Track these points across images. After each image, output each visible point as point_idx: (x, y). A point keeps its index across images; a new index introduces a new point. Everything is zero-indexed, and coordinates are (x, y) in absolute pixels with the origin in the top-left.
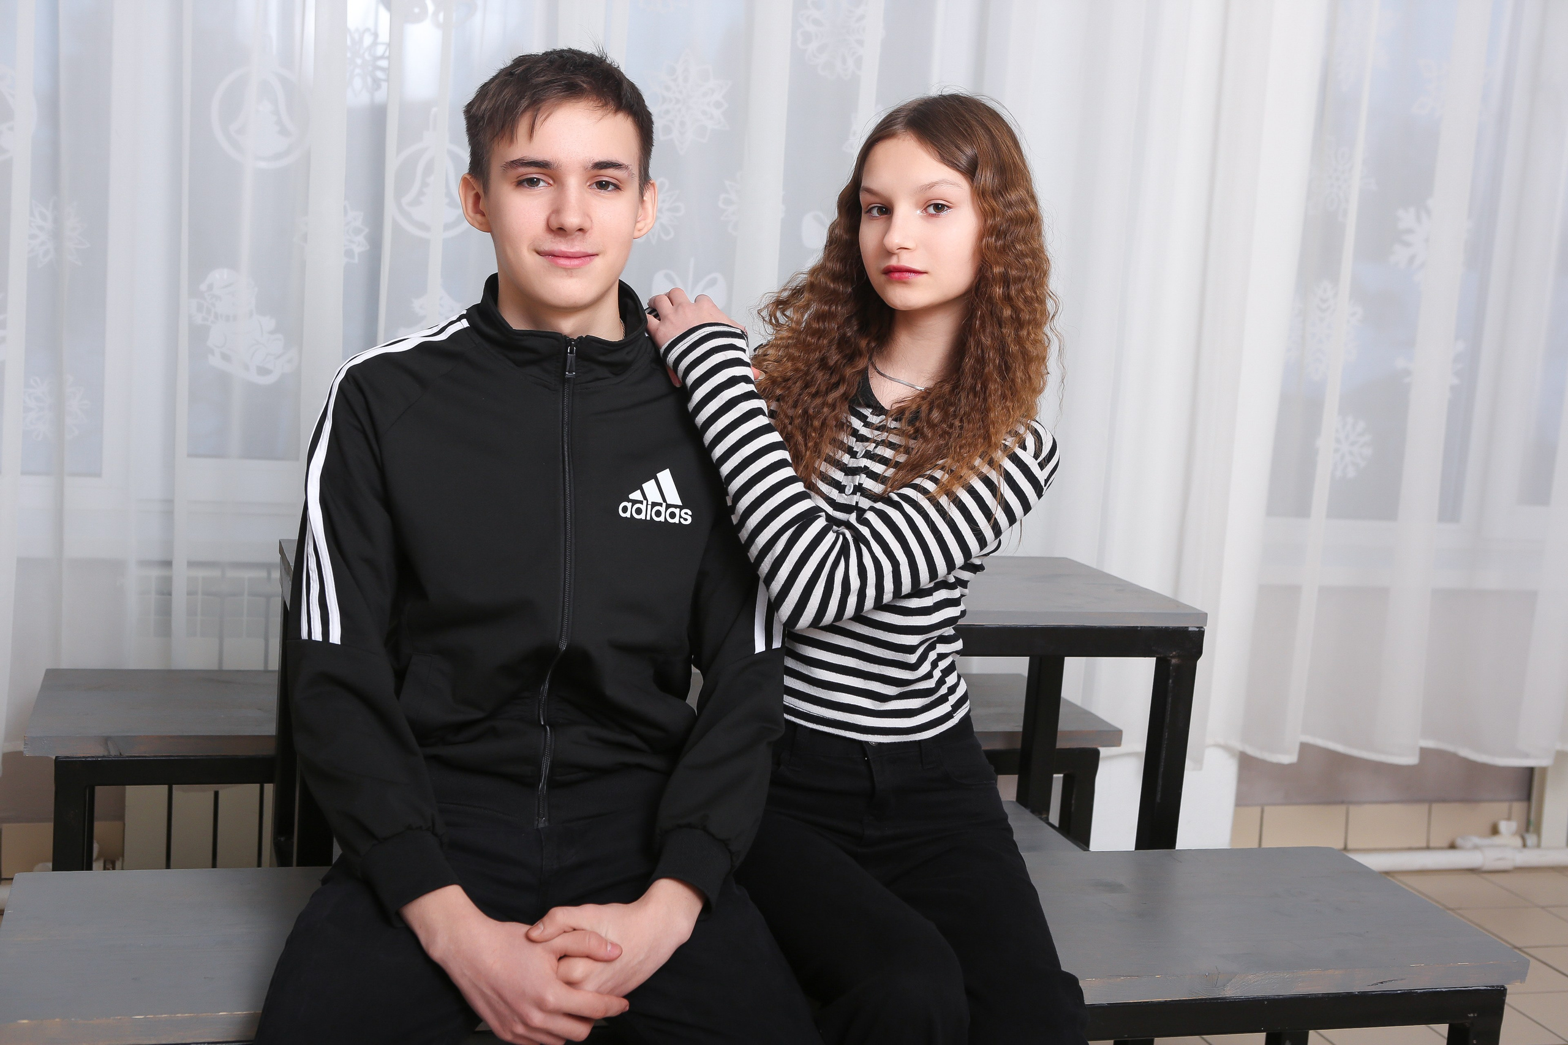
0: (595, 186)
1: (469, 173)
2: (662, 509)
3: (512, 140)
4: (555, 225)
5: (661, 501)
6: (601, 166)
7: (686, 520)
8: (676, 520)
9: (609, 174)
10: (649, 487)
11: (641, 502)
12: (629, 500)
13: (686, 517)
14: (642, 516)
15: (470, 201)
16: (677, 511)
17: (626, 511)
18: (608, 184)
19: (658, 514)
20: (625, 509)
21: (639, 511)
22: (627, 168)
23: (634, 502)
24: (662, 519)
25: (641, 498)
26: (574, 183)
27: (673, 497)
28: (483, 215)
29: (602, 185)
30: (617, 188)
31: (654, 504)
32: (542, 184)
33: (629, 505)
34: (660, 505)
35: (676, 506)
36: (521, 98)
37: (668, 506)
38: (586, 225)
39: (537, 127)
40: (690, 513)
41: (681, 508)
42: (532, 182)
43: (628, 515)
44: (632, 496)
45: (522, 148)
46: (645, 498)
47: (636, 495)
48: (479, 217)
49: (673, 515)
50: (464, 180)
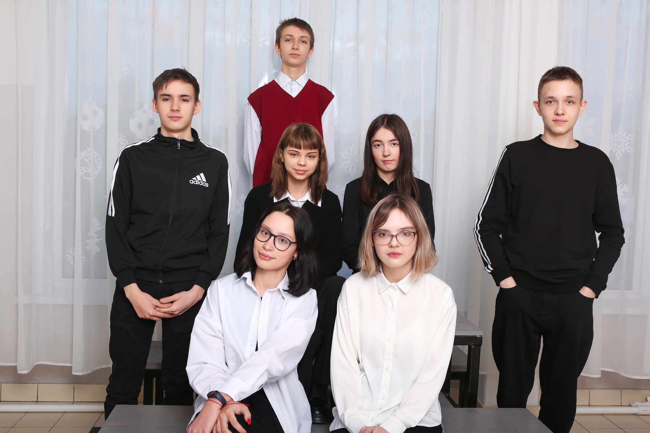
0: (182, 100)
1: (154, 99)
2: (202, 182)
3: (162, 89)
4: (171, 109)
5: (201, 180)
6: (183, 96)
7: (207, 186)
8: (205, 186)
9: (185, 98)
10: (198, 177)
11: (196, 180)
12: (193, 180)
13: (207, 185)
14: (196, 184)
15: (154, 105)
16: (205, 183)
17: (192, 182)
18: (185, 100)
19: (201, 183)
20: (191, 182)
21: (195, 182)
22: (189, 96)
23: (194, 180)
24: (202, 184)
25: (196, 179)
26: (176, 99)
27: (204, 180)
30: (188, 101)
31: (199, 181)
32: (169, 100)
33: (193, 181)
34: (201, 181)
35: (205, 182)
36: (164, 79)
37: (203, 182)
38: (179, 110)
39: (167, 86)
40: (208, 184)
41: (206, 183)
42: (167, 100)
43: (192, 183)
44: (193, 179)
45: (164, 91)
46: (197, 179)
47: (195, 179)
48: (156, 110)
49: (204, 184)
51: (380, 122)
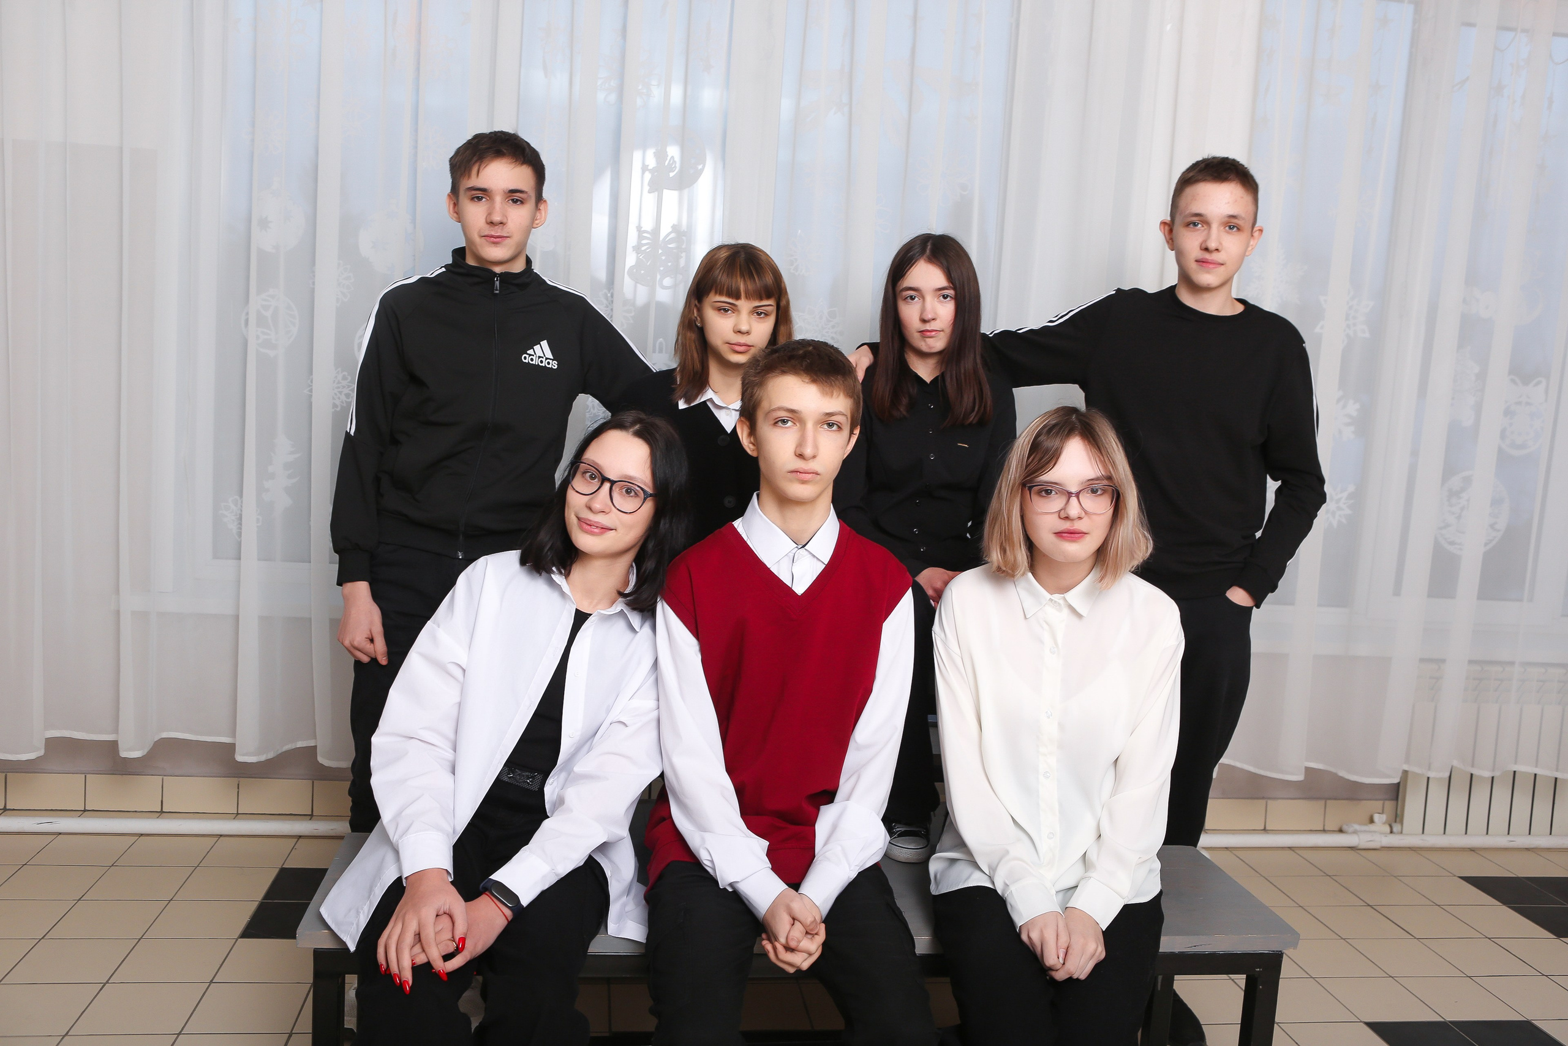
0: (510, 201)
1: (451, 192)
2: (544, 360)
3: (469, 176)
4: (489, 221)
5: (543, 356)
6: (513, 191)
8: (550, 366)
9: (517, 196)
10: (537, 348)
11: (533, 355)
12: (528, 354)
13: (554, 365)
14: (534, 362)
15: (452, 206)
16: (551, 361)
17: (526, 359)
18: (517, 200)
19: (542, 362)
20: (525, 358)
21: (532, 360)
22: (526, 192)
23: (530, 355)
24: (543, 365)
25: (533, 354)
26: (499, 200)
27: (549, 355)
28: (457, 214)
29: (515, 201)
30: (522, 203)
31: (539, 357)
32: (484, 200)
33: (527, 356)
34: (543, 357)
35: (550, 359)
36: (474, 156)
37: (547, 359)
38: (505, 221)
39: (480, 171)
40: (556, 363)
41: (553, 360)
42: (479, 199)
43: (526, 361)
44: (528, 352)
45: (474, 181)
46: (535, 354)
47: (531, 352)
48: (455, 215)
49: (549, 363)
50: (449, 195)
51: (917, 249)
